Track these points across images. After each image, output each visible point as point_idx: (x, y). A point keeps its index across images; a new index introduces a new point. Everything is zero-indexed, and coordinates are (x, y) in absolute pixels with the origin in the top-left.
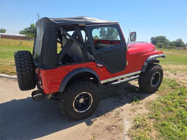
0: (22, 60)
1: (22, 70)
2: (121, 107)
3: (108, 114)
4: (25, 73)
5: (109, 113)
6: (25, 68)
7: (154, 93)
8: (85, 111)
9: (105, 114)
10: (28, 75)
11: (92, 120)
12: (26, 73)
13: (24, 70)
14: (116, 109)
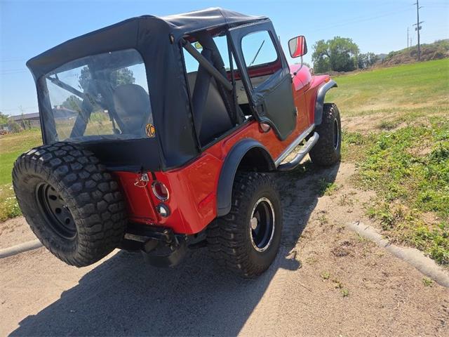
0: (77, 168)
1: (91, 196)
2: (317, 208)
3: (306, 232)
4: (103, 202)
5: (306, 228)
6: (96, 188)
7: (340, 161)
8: (269, 244)
9: (302, 234)
10: (111, 206)
11: (288, 257)
12: (105, 201)
13: (97, 194)
14: (311, 217)
